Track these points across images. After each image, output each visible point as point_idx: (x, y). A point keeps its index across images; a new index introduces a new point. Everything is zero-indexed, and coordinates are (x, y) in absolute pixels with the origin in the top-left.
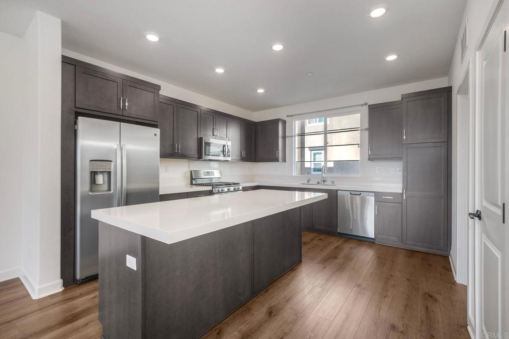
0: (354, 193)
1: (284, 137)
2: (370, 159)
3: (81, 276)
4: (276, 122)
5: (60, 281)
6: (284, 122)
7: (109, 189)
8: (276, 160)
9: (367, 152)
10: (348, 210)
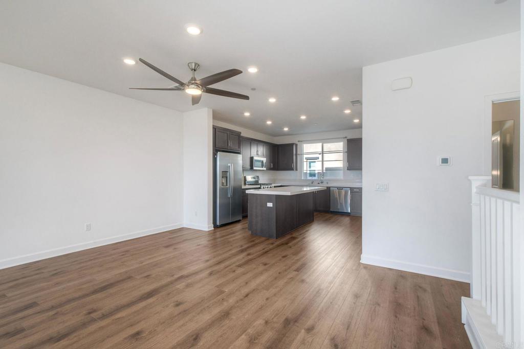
0: (340, 188)
1: (296, 155)
2: (348, 169)
3: (219, 223)
4: (292, 145)
5: (213, 225)
6: (296, 145)
7: (227, 185)
8: (292, 169)
9: (347, 165)
10: (337, 198)
